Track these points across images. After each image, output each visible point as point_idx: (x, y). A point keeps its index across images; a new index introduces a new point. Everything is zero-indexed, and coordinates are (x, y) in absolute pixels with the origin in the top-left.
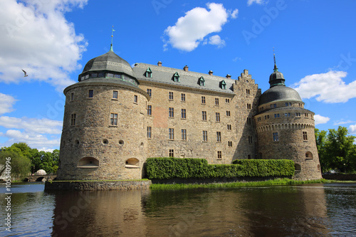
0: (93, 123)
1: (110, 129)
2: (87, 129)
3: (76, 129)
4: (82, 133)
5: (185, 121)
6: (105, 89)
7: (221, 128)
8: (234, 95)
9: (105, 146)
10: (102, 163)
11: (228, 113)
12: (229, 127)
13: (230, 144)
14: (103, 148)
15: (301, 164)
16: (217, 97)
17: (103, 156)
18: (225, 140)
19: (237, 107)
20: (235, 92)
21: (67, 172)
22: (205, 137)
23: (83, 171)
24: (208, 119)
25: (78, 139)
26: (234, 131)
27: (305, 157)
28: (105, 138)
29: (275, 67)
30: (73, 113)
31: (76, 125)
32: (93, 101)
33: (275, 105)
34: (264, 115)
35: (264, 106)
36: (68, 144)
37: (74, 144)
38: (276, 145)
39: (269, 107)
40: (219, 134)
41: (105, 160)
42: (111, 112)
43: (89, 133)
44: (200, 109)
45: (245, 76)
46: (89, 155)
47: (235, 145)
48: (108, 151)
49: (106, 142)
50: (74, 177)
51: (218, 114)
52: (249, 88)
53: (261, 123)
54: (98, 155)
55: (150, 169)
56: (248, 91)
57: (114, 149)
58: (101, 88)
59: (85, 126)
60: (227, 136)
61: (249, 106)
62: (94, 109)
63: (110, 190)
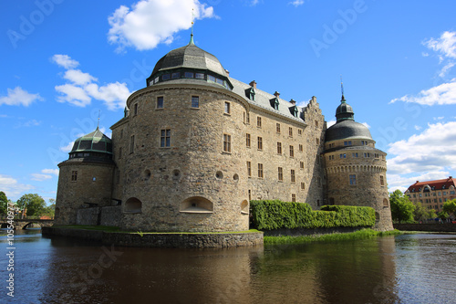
0: (201, 147)
1: (223, 157)
2: (194, 153)
3: (173, 154)
4: (185, 160)
5: (262, 153)
6: (215, 97)
7: (295, 165)
8: (306, 126)
9: (219, 182)
10: (217, 207)
11: (301, 147)
12: (302, 164)
13: (303, 185)
14: (217, 185)
15: (380, 212)
16: (291, 126)
17: (218, 196)
18: (298, 181)
19: (308, 141)
20: (307, 122)
21: (161, 219)
22: (281, 176)
23: (189, 218)
24: (283, 153)
25: (179, 168)
26: (306, 170)
27: (382, 205)
28: (218, 169)
29: (343, 98)
30: (165, 127)
31: (172, 146)
32: (199, 113)
33: (350, 142)
34: (339, 152)
35: (336, 142)
36: (157, 175)
37: (171, 175)
38: (353, 189)
39: (343, 145)
40: (293, 172)
41: (221, 202)
42: (224, 132)
43: (197, 161)
44: (275, 139)
45: (314, 104)
46: (197, 194)
47: (307, 186)
48: (223, 189)
49: (219, 175)
50: (175, 227)
51: (291, 147)
52: (317, 119)
53: (334, 162)
54: (210, 194)
55: (260, 216)
56: (317, 122)
57: (229, 187)
58: (210, 95)
59: (189, 149)
60: (300, 174)
61: (317, 140)
62: (202, 124)
63: (238, 246)
